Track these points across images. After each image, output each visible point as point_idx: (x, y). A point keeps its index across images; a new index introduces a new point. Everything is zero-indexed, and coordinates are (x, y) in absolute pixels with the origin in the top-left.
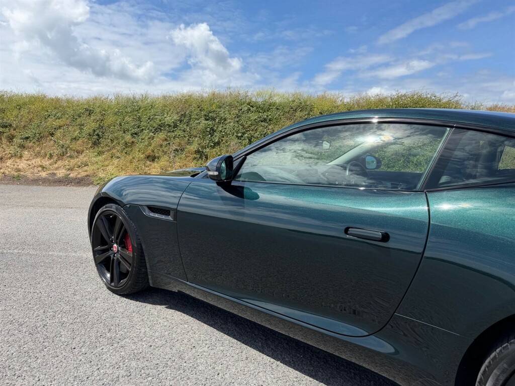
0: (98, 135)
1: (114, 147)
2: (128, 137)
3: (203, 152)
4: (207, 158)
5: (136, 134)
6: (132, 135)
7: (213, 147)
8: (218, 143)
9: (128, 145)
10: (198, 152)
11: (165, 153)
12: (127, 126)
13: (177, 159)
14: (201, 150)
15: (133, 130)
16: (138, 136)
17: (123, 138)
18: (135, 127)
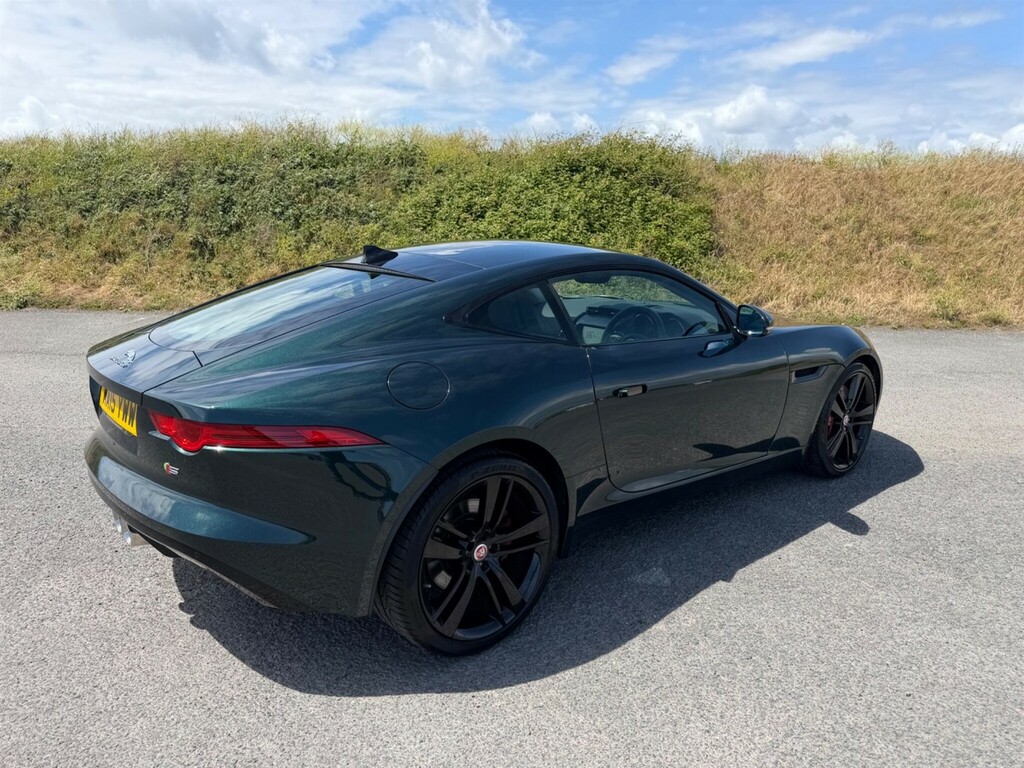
0: (17, 214)
1: (44, 237)
2: (72, 217)
3: (205, 244)
4: (212, 255)
5: (88, 211)
6: (80, 213)
7: (227, 234)
8: (238, 227)
9: (73, 233)
10: (195, 244)
11: (138, 246)
12: (71, 197)
13: (157, 258)
14: (201, 240)
15: (83, 204)
16: (93, 215)
17: (63, 218)
18: (88, 197)
